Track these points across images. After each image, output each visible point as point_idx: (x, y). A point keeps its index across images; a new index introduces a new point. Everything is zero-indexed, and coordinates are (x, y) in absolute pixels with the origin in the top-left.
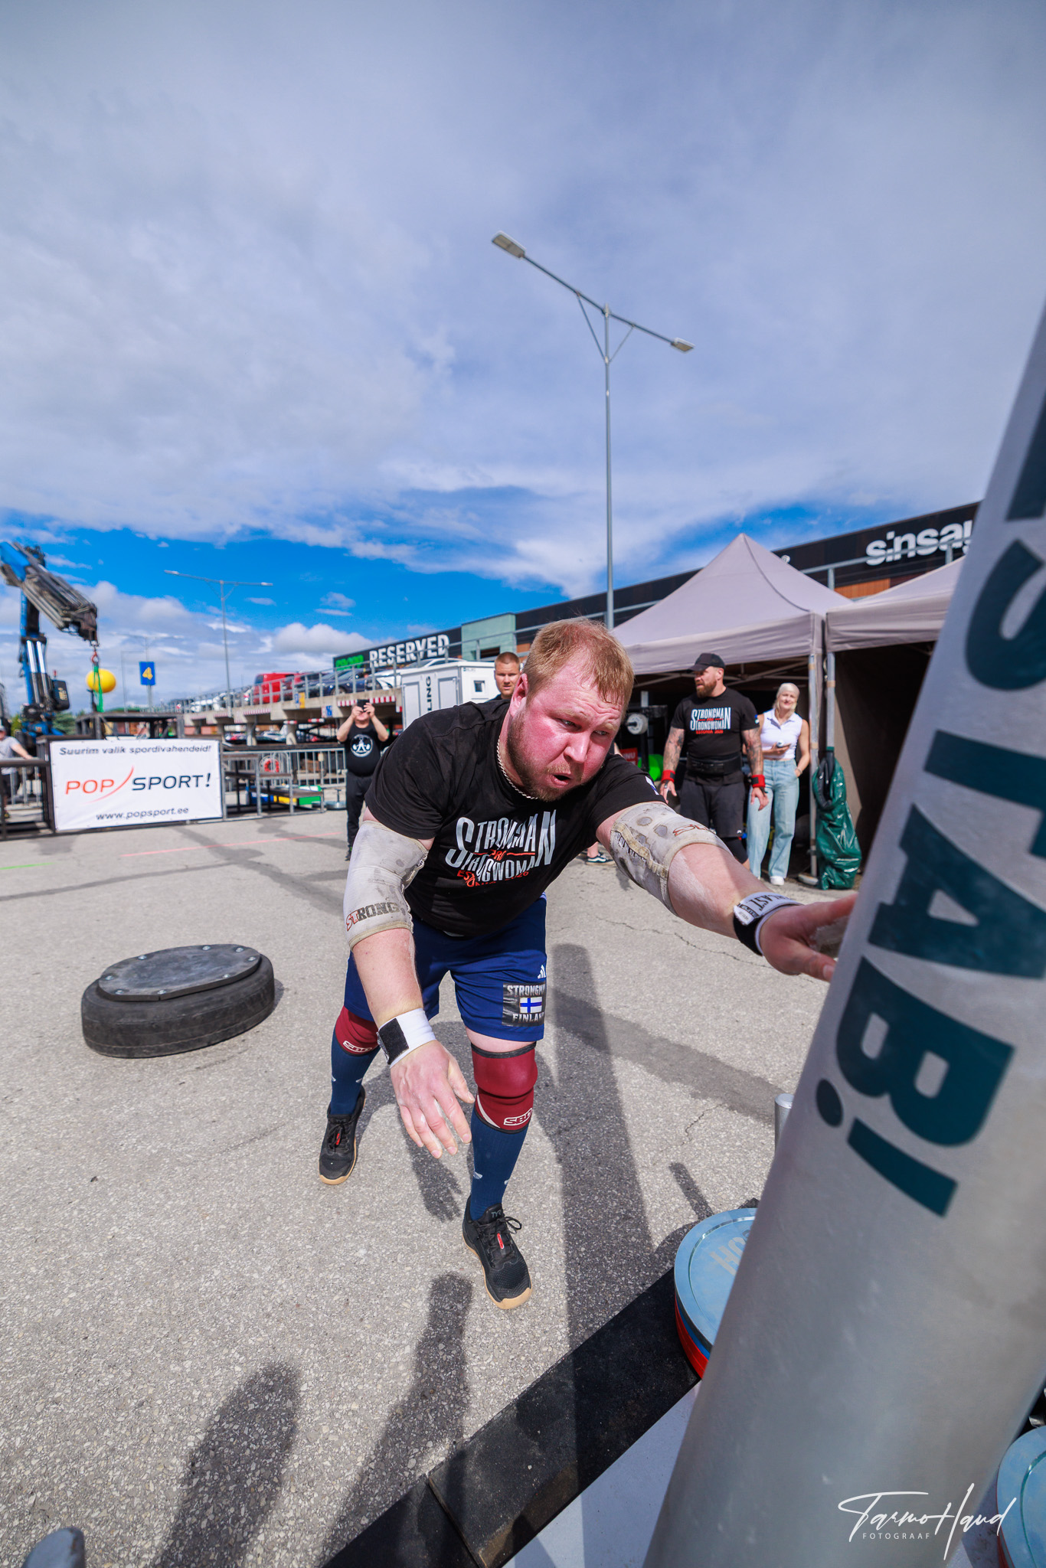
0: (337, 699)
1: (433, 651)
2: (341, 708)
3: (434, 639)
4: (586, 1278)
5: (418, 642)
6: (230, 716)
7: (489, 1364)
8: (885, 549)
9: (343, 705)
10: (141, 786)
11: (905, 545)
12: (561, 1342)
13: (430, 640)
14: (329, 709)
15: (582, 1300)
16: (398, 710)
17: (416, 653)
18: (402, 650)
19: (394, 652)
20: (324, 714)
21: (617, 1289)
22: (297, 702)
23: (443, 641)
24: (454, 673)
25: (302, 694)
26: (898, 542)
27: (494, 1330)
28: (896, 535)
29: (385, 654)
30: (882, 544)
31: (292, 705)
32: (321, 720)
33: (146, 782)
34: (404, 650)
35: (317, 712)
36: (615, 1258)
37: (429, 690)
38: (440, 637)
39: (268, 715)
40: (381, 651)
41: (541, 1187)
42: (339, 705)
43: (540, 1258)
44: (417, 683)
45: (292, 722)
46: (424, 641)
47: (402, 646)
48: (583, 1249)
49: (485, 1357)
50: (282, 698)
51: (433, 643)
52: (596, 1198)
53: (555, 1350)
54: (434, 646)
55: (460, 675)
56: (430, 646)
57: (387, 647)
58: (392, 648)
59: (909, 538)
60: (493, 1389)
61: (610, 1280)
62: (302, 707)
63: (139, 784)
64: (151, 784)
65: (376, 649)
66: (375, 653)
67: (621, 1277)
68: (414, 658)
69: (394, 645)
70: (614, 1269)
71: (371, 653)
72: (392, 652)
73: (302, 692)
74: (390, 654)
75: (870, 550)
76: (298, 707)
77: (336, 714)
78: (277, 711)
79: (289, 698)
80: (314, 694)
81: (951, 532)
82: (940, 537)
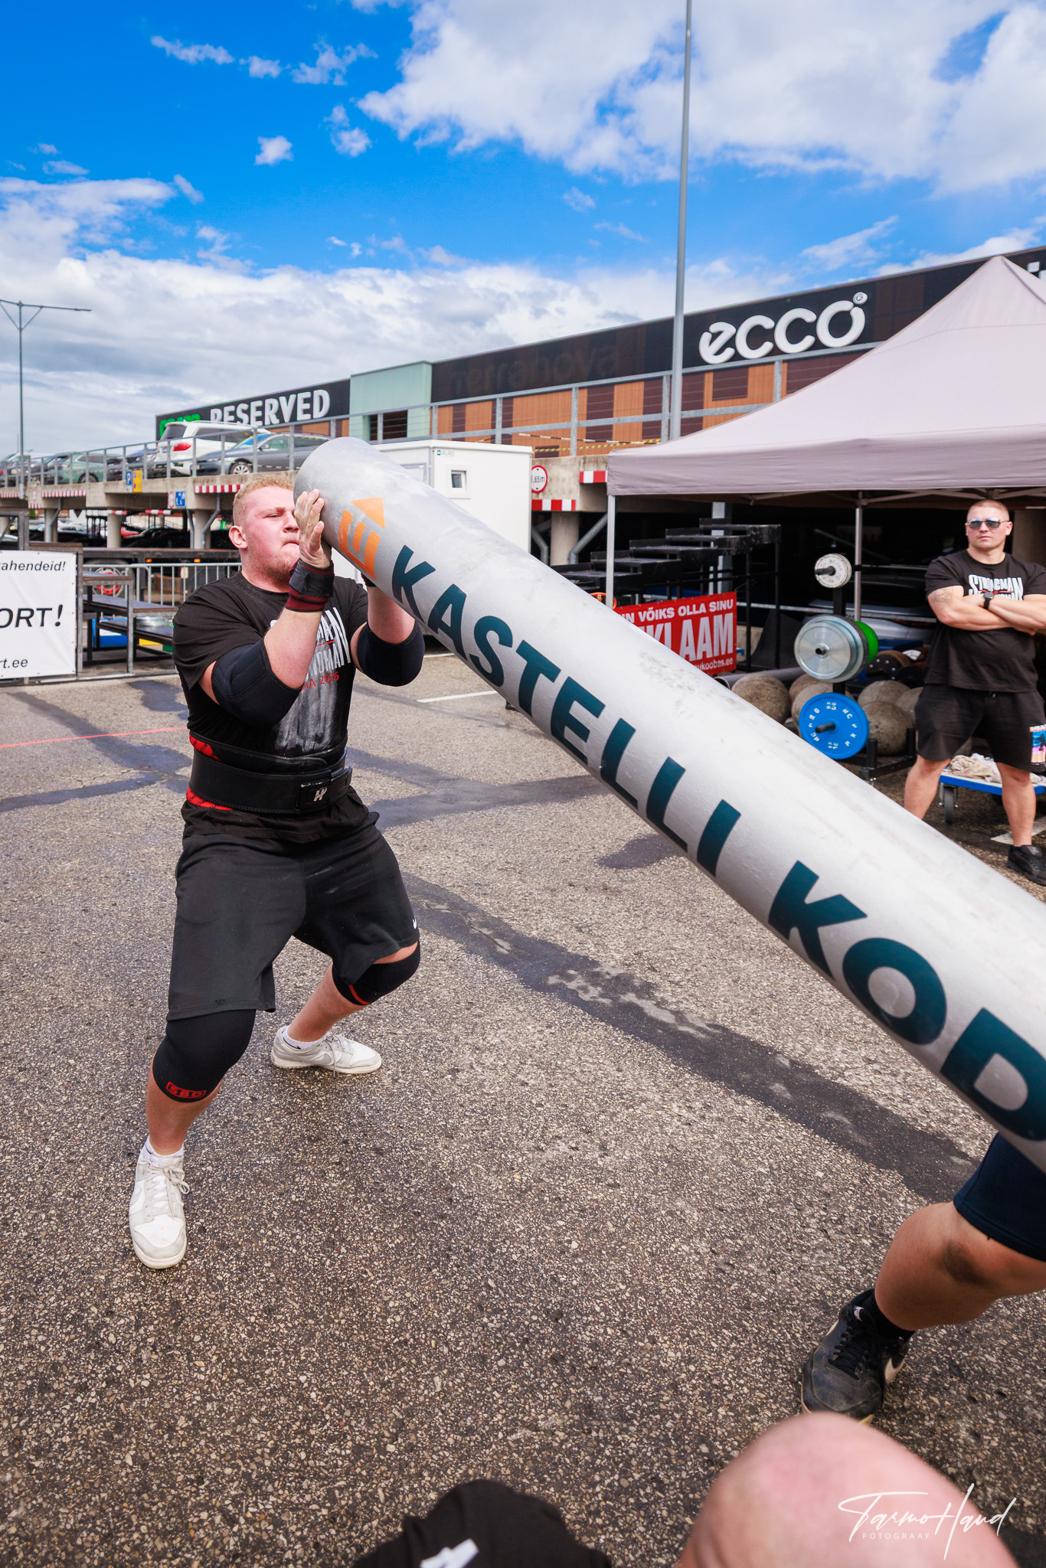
0: (195, 482)
1: (305, 412)
2: (200, 495)
3: (308, 395)
5: (283, 399)
9: (204, 491)
13: (302, 396)
17: (279, 414)
18: (258, 409)
19: (248, 412)
20: (172, 503)
22: (130, 483)
23: (321, 398)
25: (139, 472)
29: (232, 413)
31: (120, 487)
34: (262, 409)
35: (160, 501)
38: (317, 393)
39: (82, 498)
40: (227, 409)
42: (197, 491)
45: (119, 512)
46: (292, 397)
47: (260, 403)
50: (105, 477)
51: (306, 401)
54: (307, 406)
56: (302, 406)
57: (236, 404)
58: (245, 406)
62: (137, 490)
65: (221, 407)
66: (218, 412)
68: (276, 421)
69: (248, 401)
71: (213, 411)
72: (244, 411)
73: (138, 468)
74: (240, 414)
76: (130, 490)
77: (191, 503)
78: (96, 495)
79: (116, 476)
80: (157, 473)
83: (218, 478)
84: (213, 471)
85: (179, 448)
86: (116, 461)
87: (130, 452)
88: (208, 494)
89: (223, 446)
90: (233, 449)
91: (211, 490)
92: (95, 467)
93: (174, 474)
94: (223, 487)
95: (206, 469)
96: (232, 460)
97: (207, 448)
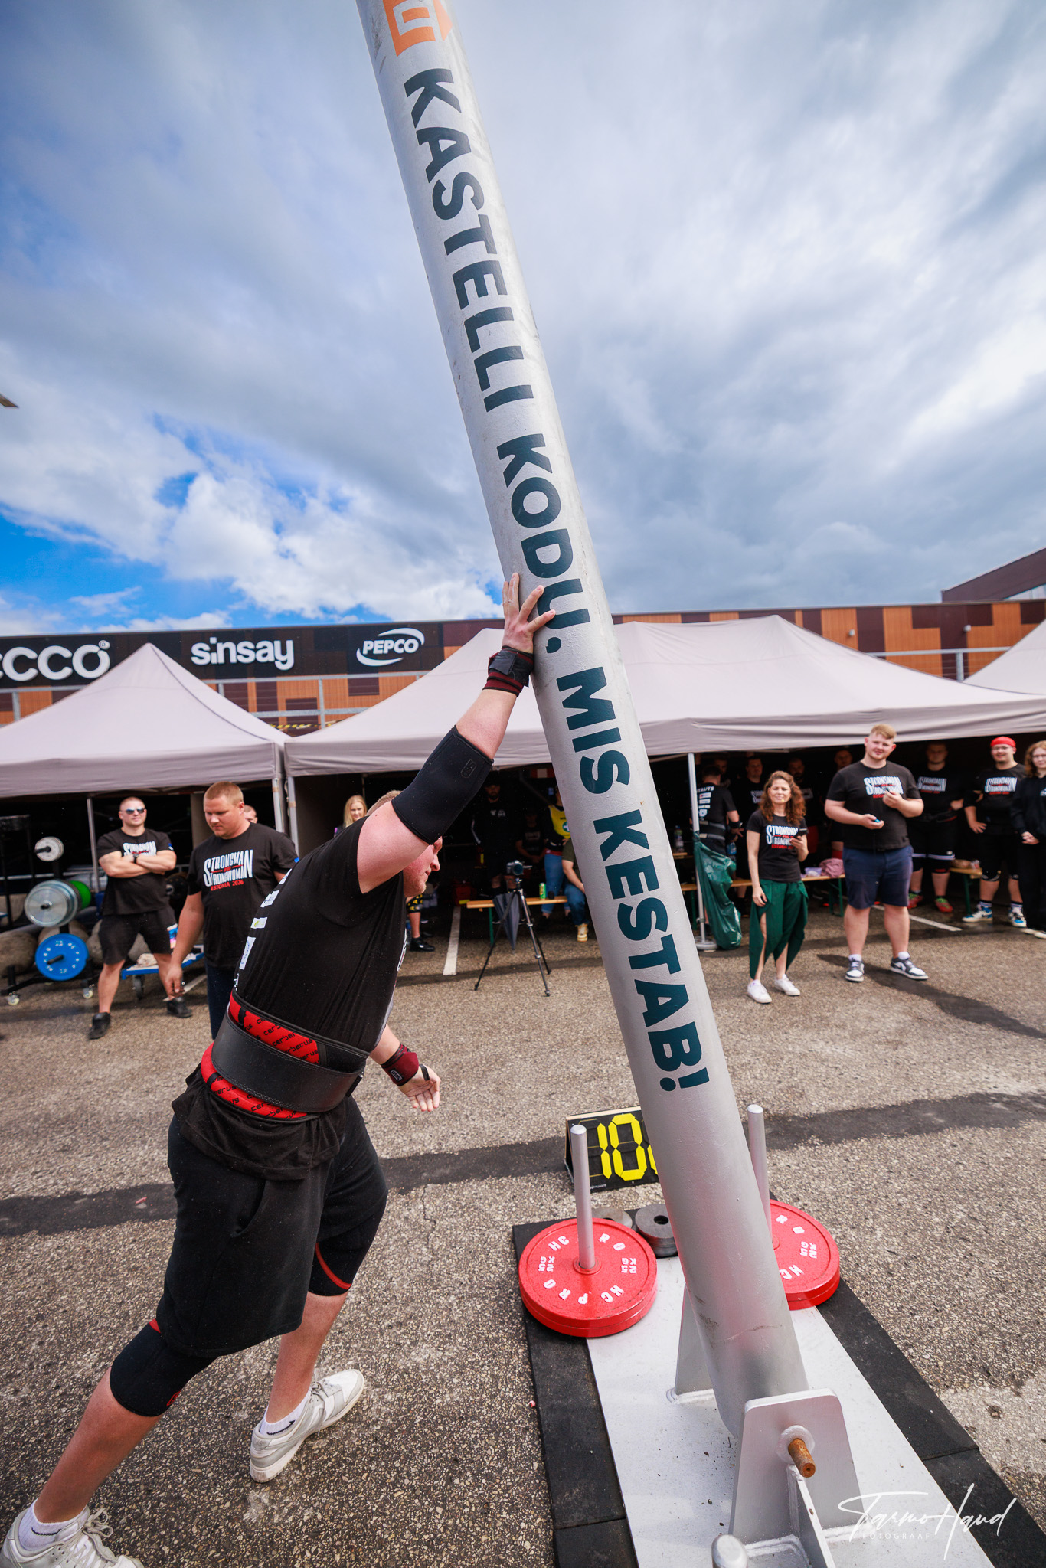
4: (483, 1353)
7: (495, 1453)
8: (210, 652)
11: (227, 651)
12: (514, 1396)
15: (496, 1365)
21: (505, 1340)
26: (221, 647)
27: (473, 1436)
28: (218, 641)
30: (206, 647)
36: (484, 1326)
41: (382, 1334)
43: (444, 1371)
48: (460, 1340)
49: (489, 1452)
52: (427, 1305)
53: (518, 1403)
59: (230, 645)
60: (514, 1459)
61: (496, 1340)
67: (498, 1332)
70: (489, 1332)
75: (195, 649)
81: (265, 647)
82: (255, 650)
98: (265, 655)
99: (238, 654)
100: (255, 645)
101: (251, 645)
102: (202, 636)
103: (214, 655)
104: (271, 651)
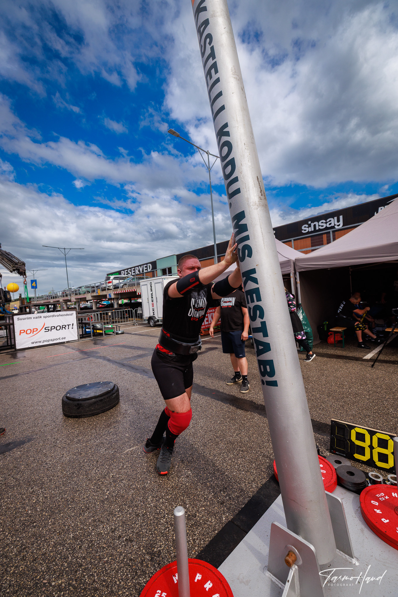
0: (113, 291)
1: (146, 270)
2: (115, 294)
3: (146, 265)
5: (140, 267)
6: (69, 299)
8: (308, 227)
10: (48, 330)
11: (315, 226)
13: (144, 266)
14: (110, 295)
16: (137, 294)
18: (134, 270)
19: (131, 271)
20: (108, 297)
22: (97, 293)
23: (149, 266)
24: (161, 280)
25: (99, 290)
26: (312, 225)
28: (311, 223)
29: (127, 272)
30: (307, 226)
31: (95, 294)
32: (107, 299)
33: (50, 328)
35: (105, 296)
37: (151, 287)
39: (85, 298)
44: (146, 285)
45: (95, 301)
46: (142, 266)
47: (134, 268)
50: (91, 292)
54: (146, 268)
55: (163, 281)
57: (128, 269)
59: (316, 223)
62: (99, 294)
63: (48, 329)
64: (51, 329)
66: (123, 272)
68: (138, 273)
69: (131, 268)
73: (99, 289)
74: (129, 272)
75: (303, 228)
76: (97, 294)
77: (113, 296)
78: (89, 297)
79: (94, 291)
80: (104, 290)
81: (330, 221)
82: (326, 223)
83: (119, 289)
84: (118, 288)
85: (109, 283)
86: (93, 287)
87: (97, 285)
88: (117, 294)
89: (119, 281)
90: (123, 282)
91: (117, 293)
92: (88, 289)
93: (108, 289)
94: (120, 292)
95: (116, 287)
96: (122, 284)
97: (116, 282)
98: (330, 224)
99: (319, 226)
100: (326, 221)
101: (324, 221)
102: (305, 222)
103: (310, 228)
104: (333, 221)
